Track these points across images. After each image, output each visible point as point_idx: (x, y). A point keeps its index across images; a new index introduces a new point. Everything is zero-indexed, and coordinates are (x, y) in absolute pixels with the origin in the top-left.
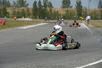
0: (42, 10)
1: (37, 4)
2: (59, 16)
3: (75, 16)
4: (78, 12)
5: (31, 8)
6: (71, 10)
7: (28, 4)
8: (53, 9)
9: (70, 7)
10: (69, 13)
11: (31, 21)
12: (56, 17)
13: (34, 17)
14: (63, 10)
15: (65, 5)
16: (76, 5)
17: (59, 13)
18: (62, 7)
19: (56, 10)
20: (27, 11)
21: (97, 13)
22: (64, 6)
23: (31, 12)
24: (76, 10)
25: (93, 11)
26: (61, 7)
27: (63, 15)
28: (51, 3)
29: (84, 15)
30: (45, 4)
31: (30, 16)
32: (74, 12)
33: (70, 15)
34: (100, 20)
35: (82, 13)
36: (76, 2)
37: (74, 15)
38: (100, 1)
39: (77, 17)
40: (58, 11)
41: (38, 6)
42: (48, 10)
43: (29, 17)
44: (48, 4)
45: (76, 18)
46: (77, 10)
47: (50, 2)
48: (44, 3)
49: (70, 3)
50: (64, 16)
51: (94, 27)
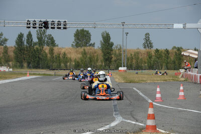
0: (34, 50)
1: (25, 38)
2: (67, 62)
3: (99, 63)
4: (105, 55)
5: (12, 47)
6: (90, 50)
7: (6, 40)
8: (55, 49)
9: (90, 45)
10: (88, 56)
11: (9, 72)
12: (62, 65)
13: (18, 64)
14: (77, 52)
15: (80, 41)
16: (101, 42)
17: (69, 56)
18: (74, 44)
19: (63, 51)
20: (3, 53)
21: (140, 57)
22: (78, 43)
23: (12, 54)
24: (100, 52)
25: (133, 54)
26: (72, 45)
27: (75, 61)
28: (53, 38)
29: (115, 61)
30: (40, 39)
31: (11, 63)
32: (98, 55)
33: (89, 60)
34: (145, 69)
35: (112, 58)
36: (102, 35)
37: (97, 60)
38: (146, 34)
39: (103, 64)
40: (66, 52)
41: (25, 43)
42: (47, 51)
43: (6, 64)
44: (46, 39)
45: (101, 66)
46: (103, 52)
47: (51, 35)
48: (38, 38)
49: (90, 38)
50: (78, 62)
51: (123, 82)
